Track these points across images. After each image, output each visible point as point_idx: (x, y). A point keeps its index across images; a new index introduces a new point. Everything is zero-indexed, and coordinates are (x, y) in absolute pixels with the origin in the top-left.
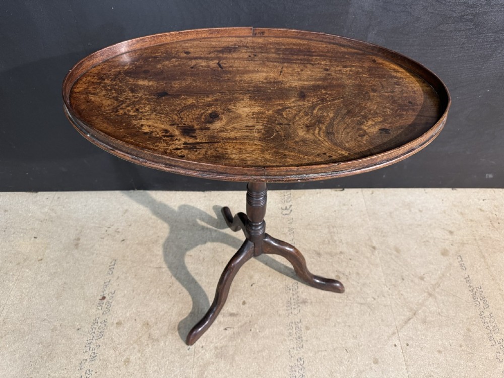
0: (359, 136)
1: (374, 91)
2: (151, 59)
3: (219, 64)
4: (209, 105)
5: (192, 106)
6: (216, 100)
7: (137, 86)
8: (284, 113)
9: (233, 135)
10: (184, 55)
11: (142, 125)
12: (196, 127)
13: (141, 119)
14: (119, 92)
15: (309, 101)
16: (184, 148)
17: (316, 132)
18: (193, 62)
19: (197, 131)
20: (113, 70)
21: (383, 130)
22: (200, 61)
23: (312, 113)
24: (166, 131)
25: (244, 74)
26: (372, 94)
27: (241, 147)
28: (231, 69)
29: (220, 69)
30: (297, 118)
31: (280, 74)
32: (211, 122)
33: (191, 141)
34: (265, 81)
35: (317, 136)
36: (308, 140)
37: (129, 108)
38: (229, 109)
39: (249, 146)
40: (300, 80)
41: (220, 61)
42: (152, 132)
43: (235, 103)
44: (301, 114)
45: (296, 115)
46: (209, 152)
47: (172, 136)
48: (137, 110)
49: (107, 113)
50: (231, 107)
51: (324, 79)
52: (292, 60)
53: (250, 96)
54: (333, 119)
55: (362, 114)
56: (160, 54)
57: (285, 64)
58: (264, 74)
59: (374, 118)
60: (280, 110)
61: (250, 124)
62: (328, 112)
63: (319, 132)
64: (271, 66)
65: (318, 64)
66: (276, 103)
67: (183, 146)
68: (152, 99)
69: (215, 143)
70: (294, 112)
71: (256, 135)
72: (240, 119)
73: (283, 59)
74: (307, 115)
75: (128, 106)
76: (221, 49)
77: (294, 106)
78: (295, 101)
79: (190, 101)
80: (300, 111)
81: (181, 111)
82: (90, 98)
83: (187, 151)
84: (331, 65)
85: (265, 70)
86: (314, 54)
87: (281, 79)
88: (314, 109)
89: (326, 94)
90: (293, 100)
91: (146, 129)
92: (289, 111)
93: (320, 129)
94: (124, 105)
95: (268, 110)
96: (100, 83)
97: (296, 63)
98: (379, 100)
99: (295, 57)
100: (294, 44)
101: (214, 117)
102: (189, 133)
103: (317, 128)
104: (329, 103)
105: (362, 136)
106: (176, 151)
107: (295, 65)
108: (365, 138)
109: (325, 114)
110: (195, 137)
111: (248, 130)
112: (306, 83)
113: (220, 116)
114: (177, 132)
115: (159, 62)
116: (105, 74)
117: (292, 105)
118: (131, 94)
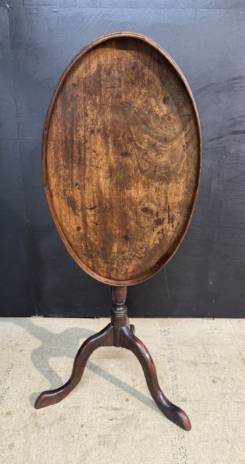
0: (169, 120)
1: (119, 96)
2: (89, 248)
3: (91, 209)
4: (136, 213)
5: (137, 222)
6: (131, 209)
7: (118, 252)
8: (144, 169)
9: (163, 199)
10: (82, 231)
11: (154, 244)
12: (156, 218)
13: (149, 245)
14: (124, 259)
15: (132, 151)
16: (172, 222)
17: (163, 149)
18: (91, 224)
19: (159, 217)
20: (103, 265)
21: (165, 100)
22: (88, 220)
23: (145, 150)
24: (158, 233)
25: (101, 193)
26: (123, 100)
27: (173, 195)
28: (97, 202)
29: (96, 208)
30: (150, 160)
31: (101, 168)
32: (152, 212)
33: (167, 220)
34: (109, 179)
35: (167, 149)
36: (171, 155)
37: (140, 252)
38: (140, 202)
39: (174, 191)
40: (107, 154)
41: (87, 208)
42: (159, 239)
43: (134, 198)
44: (145, 157)
45: (146, 161)
46: (176, 211)
47: (163, 230)
48: (141, 248)
49: (144, 261)
50: (138, 200)
51: (105, 136)
52: (81, 157)
53: (127, 189)
54: (152, 136)
55: (147, 113)
56: (82, 244)
57: (87, 163)
58: (102, 179)
59: (151, 105)
60: (141, 171)
61: (154, 190)
62: (143, 138)
63: (163, 147)
64: (91, 174)
65: (84, 137)
66: (134, 173)
67: (170, 224)
68: (130, 242)
69: (169, 208)
70: (143, 162)
71: (164, 186)
72: (149, 195)
73: (79, 164)
74: (147, 154)
75: (138, 253)
76: (71, 208)
77: (137, 161)
78: (131, 160)
79: (132, 223)
80: (143, 158)
81: (142, 227)
82: (130, 271)
83: (175, 221)
84: (85, 126)
85: (96, 179)
86: (69, 138)
87: (106, 168)
88: (141, 148)
89: (123, 136)
90: (130, 161)
91: (157, 242)
92: (142, 165)
93: (161, 146)
94: (137, 255)
95: (141, 178)
96: (117, 269)
97: (85, 155)
98: (131, 95)
99: (76, 154)
100: (56, 153)
101: (146, 210)
102: (160, 222)
103: (160, 148)
104: (134, 136)
105: (169, 118)
106: (174, 226)
107: (88, 156)
108: (172, 117)
109: (146, 141)
110: (163, 219)
111: (160, 191)
112: (111, 150)
113: (146, 207)
114: (160, 228)
115: (91, 244)
116: (107, 269)
117: (136, 162)
118: (127, 253)
